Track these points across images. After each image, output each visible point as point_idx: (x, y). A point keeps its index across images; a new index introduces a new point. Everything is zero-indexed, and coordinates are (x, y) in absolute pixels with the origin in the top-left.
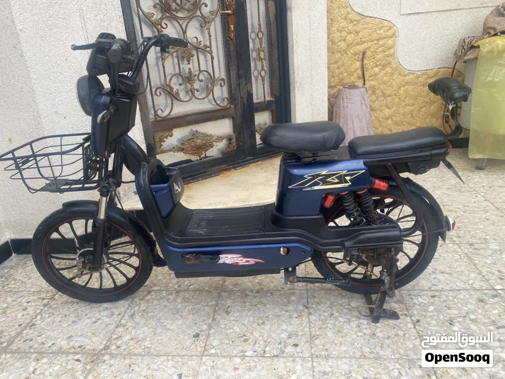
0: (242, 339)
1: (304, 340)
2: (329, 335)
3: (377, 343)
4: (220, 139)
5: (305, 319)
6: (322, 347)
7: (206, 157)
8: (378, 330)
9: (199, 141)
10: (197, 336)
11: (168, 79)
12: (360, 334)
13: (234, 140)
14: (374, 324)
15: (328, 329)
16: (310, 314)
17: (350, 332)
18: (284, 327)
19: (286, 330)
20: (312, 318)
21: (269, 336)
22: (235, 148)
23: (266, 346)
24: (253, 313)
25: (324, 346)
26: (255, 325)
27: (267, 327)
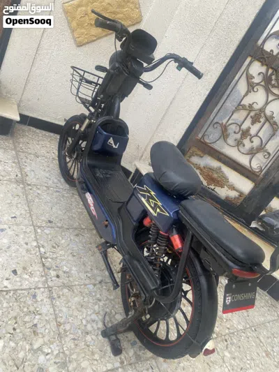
0: (54, 245)
1: (65, 282)
2: (76, 299)
3: (78, 335)
4: (233, 188)
5: (87, 282)
6: (61, 293)
7: (213, 190)
8: (94, 337)
9: (215, 176)
10: (50, 222)
11: (230, 122)
12: (84, 322)
13: (242, 199)
14: (100, 333)
15: (82, 298)
16: (95, 285)
17: (85, 314)
18: (74, 268)
19: (71, 270)
20: (91, 287)
21: (62, 260)
22: (238, 204)
23: (52, 259)
24: (81, 249)
25: (63, 295)
26: (70, 251)
27: (70, 258)
